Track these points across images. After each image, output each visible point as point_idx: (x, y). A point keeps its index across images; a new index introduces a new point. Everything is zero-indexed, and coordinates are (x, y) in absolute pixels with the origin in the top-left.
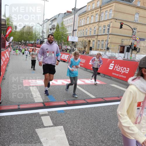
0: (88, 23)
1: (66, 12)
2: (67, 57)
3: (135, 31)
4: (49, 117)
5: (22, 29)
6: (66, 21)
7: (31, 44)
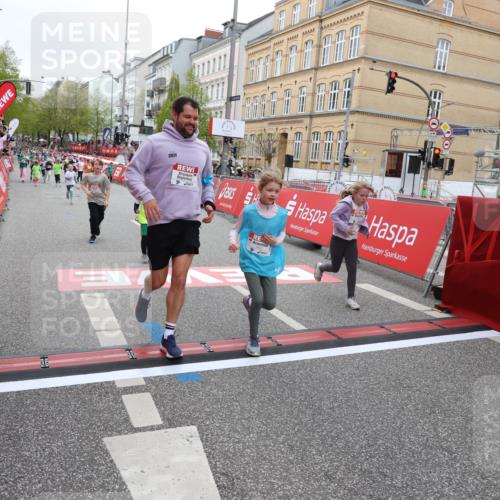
0: (278, 74)
1: (203, 34)
3: (437, 100)
4: (147, 396)
5: (51, 91)
6: (203, 64)
7: (82, 145)
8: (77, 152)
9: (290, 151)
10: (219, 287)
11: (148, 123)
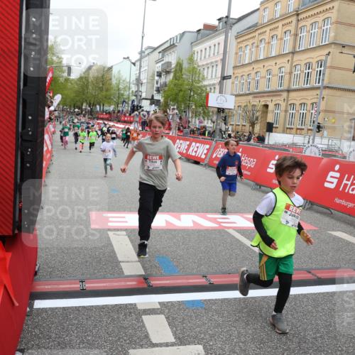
0: (262, 58)
1: (202, 28)
2: (205, 152)
5: (84, 73)
6: (201, 51)
7: (106, 113)
8: (102, 119)
9: (270, 119)
10: (215, 230)
11: (157, 97)
